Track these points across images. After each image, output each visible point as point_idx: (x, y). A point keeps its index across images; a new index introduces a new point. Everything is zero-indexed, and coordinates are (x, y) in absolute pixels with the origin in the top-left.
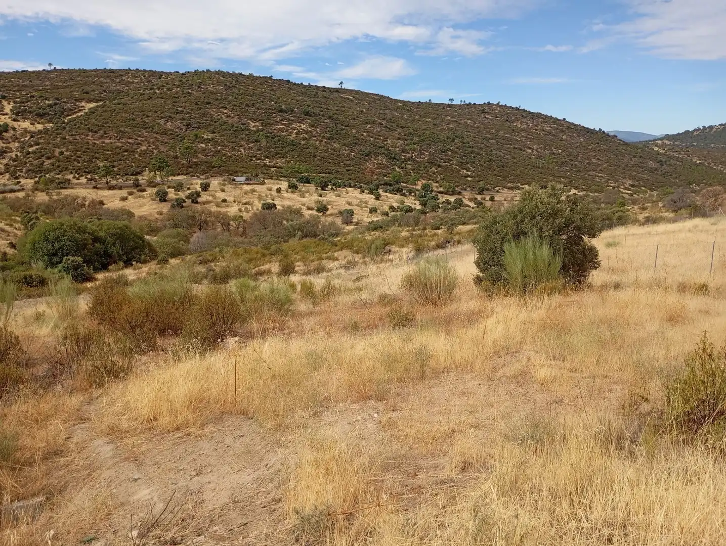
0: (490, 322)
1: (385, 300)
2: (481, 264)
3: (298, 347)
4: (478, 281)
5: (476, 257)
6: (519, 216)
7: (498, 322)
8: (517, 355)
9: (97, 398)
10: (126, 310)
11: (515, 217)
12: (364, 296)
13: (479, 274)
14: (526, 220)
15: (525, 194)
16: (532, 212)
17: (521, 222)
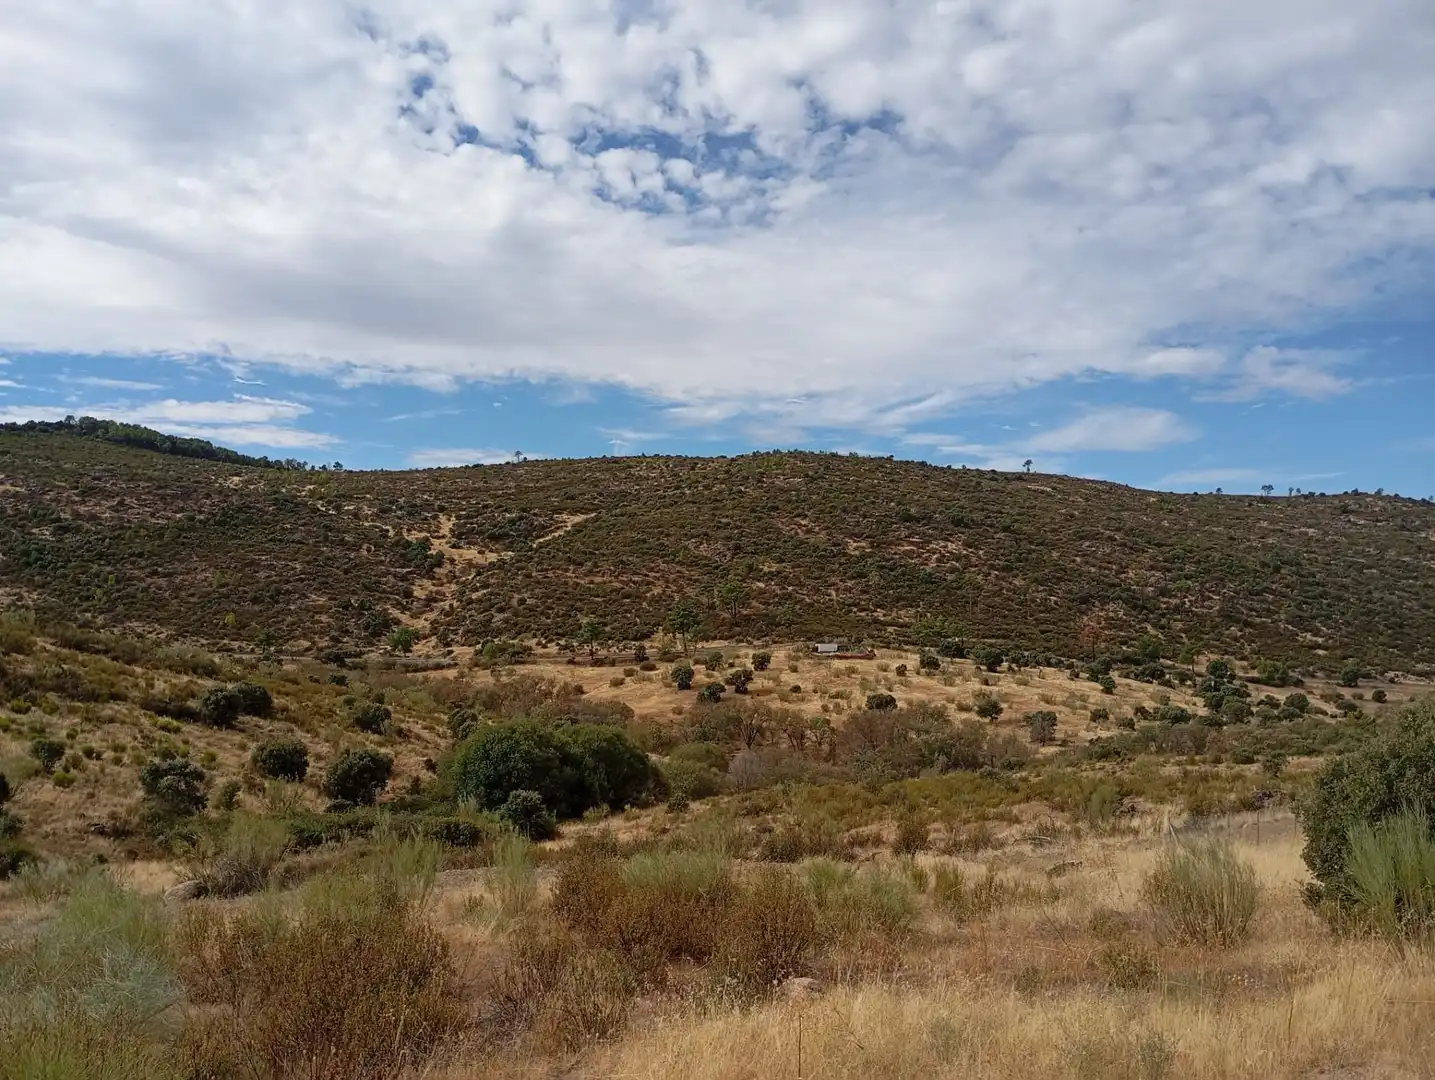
0: (1316, 993)
1: (1106, 925)
2: (1318, 861)
3: (917, 1009)
4: (1313, 897)
5: (1305, 844)
6: (1393, 764)
7: (1331, 996)
8: (1360, 1070)
9: (569, 1071)
10: (616, 907)
11: (1384, 765)
12: (1062, 912)
13: (1315, 881)
14: (1409, 774)
15: (1407, 718)
16: (1421, 757)
17: (1397, 777)
